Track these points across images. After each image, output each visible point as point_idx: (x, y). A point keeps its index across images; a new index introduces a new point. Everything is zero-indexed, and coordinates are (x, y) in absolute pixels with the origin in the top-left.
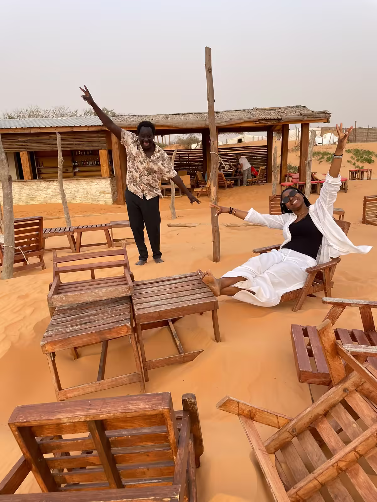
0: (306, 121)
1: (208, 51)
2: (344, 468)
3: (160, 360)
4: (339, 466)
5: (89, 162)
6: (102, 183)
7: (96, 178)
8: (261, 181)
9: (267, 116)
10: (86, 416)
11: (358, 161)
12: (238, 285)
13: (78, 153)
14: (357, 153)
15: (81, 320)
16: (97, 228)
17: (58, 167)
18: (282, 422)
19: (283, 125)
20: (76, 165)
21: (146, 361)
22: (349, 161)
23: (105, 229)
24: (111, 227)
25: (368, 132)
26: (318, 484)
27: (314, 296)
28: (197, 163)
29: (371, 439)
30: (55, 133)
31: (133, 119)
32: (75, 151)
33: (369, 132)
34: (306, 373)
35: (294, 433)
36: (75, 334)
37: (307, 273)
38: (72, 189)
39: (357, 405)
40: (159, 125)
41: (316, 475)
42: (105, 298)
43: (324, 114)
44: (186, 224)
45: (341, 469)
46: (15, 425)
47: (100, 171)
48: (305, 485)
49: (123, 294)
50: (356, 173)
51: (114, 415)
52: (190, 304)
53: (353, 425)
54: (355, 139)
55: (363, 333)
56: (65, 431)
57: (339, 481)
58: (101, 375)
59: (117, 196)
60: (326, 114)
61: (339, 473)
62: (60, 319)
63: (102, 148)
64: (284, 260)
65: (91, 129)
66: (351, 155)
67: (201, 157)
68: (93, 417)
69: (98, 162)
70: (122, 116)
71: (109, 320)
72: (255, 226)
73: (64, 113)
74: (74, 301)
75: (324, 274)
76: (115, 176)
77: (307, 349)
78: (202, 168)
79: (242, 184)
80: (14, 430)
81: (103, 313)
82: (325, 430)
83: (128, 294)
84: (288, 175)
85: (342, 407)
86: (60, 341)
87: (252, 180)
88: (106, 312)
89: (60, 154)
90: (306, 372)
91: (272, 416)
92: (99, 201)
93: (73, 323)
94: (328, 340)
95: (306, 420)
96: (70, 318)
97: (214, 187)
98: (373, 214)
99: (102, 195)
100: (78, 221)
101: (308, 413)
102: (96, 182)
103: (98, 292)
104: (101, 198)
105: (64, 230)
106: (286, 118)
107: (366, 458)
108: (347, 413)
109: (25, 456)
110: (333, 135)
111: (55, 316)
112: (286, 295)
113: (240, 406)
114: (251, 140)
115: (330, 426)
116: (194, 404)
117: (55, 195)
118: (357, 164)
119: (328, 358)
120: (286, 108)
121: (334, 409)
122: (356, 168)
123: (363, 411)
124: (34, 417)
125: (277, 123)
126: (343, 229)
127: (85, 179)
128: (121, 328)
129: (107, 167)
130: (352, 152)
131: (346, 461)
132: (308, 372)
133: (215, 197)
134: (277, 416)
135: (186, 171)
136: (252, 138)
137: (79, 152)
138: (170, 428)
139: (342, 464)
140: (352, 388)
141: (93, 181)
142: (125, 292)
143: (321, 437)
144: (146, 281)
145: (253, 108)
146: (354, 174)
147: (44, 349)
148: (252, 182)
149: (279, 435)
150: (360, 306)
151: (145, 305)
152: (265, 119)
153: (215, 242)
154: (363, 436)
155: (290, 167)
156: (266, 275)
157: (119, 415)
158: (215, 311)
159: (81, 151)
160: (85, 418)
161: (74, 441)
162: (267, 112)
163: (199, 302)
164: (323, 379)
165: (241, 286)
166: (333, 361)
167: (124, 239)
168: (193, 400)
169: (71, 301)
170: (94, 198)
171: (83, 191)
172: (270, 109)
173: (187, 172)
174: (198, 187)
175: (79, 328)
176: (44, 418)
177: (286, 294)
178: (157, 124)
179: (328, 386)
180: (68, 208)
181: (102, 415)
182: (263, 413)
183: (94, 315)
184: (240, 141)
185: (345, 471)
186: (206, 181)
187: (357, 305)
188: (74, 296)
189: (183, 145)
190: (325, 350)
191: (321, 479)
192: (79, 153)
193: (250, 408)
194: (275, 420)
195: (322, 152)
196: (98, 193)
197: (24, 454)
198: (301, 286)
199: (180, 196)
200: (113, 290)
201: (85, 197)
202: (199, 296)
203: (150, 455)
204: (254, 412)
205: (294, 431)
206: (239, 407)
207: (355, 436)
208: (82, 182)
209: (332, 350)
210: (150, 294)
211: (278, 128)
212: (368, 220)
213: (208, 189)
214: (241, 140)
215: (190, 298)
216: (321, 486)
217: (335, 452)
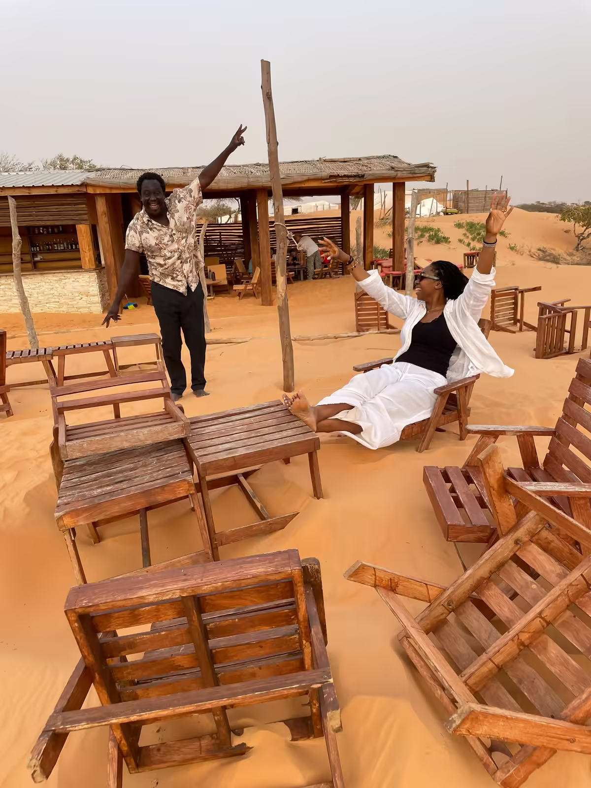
0: (399, 178)
1: (266, 66)
2: (527, 643)
3: (236, 530)
4: (521, 640)
5: (59, 245)
6: (82, 279)
7: (72, 271)
8: (334, 272)
9: (342, 171)
10: (182, 590)
11: (473, 239)
12: (342, 416)
13: (39, 230)
14: (471, 228)
15: (112, 478)
16: (91, 348)
17: (13, 252)
18: (433, 592)
19: (365, 185)
20: (37, 251)
21: (215, 534)
22: (460, 241)
23: (104, 348)
24: (113, 346)
25: (485, 197)
26: (494, 667)
27: (443, 431)
28: (235, 245)
29: (560, 599)
30: (6, 198)
31: (130, 174)
32: (34, 227)
33: (487, 196)
34: (456, 527)
35: (450, 607)
36: (108, 498)
37: (436, 396)
38: (34, 289)
39: (535, 559)
40: (174, 184)
41: (490, 654)
42: (149, 442)
43: (426, 168)
44: (230, 339)
45: (522, 644)
46: (75, 612)
47: (80, 259)
48: (476, 670)
49: (175, 436)
50: (473, 257)
51: (222, 585)
52: (279, 445)
53: (532, 586)
54: (468, 208)
55: (524, 472)
56: (143, 619)
57: (521, 660)
58: (147, 559)
59: (109, 300)
60: (428, 167)
61: (520, 650)
62: (77, 479)
63: (81, 221)
64: (401, 378)
65: (62, 191)
66: (463, 231)
67: (240, 237)
68: (193, 590)
69: (74, 246)
70: (112, 171)
71: (158, 475)
72: (336, 338)
73: (9, 166)
74: (101, 449)
75: (458, 396)
76: (104, 268)
77: (452, 497)
78: (244, 253)
79: (305, 278)
80: (74, 620)
81: (145, 466)
82: (494, 597)
83: (183, 434)
84: (375, 262)
85: (514, 565)
86: (85, 510)
87: (322, 270)
88: (149, 464)
89: (15, 231)
90: (455, 525)
91: (421, 585)
92: (80, 308)
93: (100, 483)
94: (495, 473)
95: (467, 586)
96: (93, 476)
97: (282, 278)
98: (504, 315)
99: (85, 298)
100: (49, 341)
101: (468, 577)
102: (74, 278)
103: (136, 434)
104: (83, 303)
105: (36, 353)
106: (370, 175)
107: (556, 625)
108: (522, 572)
109: (86, 660)
110: (435, 201)
111: (67, 476)
112: (408, 428)
113: (377, 575)
114: (312, 210)
115: (499, 591)
116: (318, 571)
117: (5, 300)
118: (473, 244)
119: (494, 499)
120: (368, 158)
121: (503, 569)
122: (471, 250)
123: (543, 567)
124: (104, 598)
125: (357, 181)
126: (483, 330)
127: (54, 273)
128: (179, 485)
129: (92, 252)
130: (464, 227)
131: (529, 633)
132: (459, 526)
133: (284, 292)
134: (426, 584)
135: (218, 259)
136: (314, 206)
137: (41, 228)
138: (301, 599)
139: (524, 637)
140: (526, 539)
141: (69, 275)
142: (177, 433)
143: (488, 607)
144: (202, 417)
145: (318, 159)
146: (471, 259)
147: (61, 523)
148: (322, 275)
149: (431, 611)
150: (518, 434)
151: (211, 450)
152: (338, 175)
153: (286, 362)
154: (550, 596)
155: (377, 251)
156: (378, 400)
157: (230, 584)
158: (314, 454)
159: (44, 227)
160: (180, 593)
161: (155, 634)
162: (340, 165)
163: (290, 441)
164: (480, 535)
165: (345, 418)
166: (500, 501)
167: (135, 365)
168: (317, 567)
169: (97, 449)
170: (70, 303)
171: (52, 292)
172: (346, 160)
173: (220, 260)
174: (238, 282)
175: (111, 489)
176: (119, 598)
177: (408, 426)
178: (171, 182)
179: (487, 544)
180: (32, 319)
181: (206, 586)
182: (408, 582)
183: (131, 470)
184: (295, 211)
185: (528, 646)
186: (250, 273)
187: (515, 433)
188: (100, 441)
189: (206, 218)
190: (491, 487)
191: (498, 660)
192: (41, 231)
193: (391, 576)
194: (424, 590)
195: (421, 227)
196: (77, 294)
197: (84, 657)
198: (428, 416)
199: (212, 297)
200: (159, 429)
201: (56, 302)
202: (290, 432)
203: (263, 645)
204: (396, 581)
205: (451, 604)
206: (375, 575)
207: (536, 599)
208: (49, 278)
209: (499, 486)
210: (213, 434)
211: (357, 189)
212: (498, 324)
213: (255, 285)
214: (297, 209)
215: (277, 436)
216: (497, 670)
217: (511, 623)
